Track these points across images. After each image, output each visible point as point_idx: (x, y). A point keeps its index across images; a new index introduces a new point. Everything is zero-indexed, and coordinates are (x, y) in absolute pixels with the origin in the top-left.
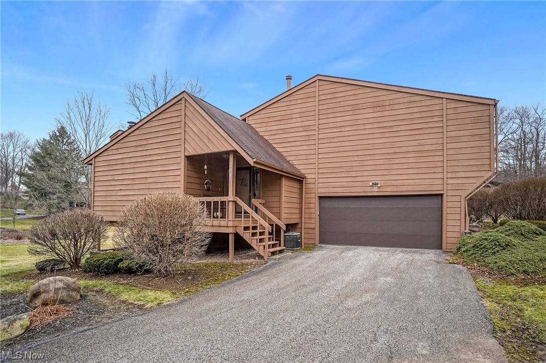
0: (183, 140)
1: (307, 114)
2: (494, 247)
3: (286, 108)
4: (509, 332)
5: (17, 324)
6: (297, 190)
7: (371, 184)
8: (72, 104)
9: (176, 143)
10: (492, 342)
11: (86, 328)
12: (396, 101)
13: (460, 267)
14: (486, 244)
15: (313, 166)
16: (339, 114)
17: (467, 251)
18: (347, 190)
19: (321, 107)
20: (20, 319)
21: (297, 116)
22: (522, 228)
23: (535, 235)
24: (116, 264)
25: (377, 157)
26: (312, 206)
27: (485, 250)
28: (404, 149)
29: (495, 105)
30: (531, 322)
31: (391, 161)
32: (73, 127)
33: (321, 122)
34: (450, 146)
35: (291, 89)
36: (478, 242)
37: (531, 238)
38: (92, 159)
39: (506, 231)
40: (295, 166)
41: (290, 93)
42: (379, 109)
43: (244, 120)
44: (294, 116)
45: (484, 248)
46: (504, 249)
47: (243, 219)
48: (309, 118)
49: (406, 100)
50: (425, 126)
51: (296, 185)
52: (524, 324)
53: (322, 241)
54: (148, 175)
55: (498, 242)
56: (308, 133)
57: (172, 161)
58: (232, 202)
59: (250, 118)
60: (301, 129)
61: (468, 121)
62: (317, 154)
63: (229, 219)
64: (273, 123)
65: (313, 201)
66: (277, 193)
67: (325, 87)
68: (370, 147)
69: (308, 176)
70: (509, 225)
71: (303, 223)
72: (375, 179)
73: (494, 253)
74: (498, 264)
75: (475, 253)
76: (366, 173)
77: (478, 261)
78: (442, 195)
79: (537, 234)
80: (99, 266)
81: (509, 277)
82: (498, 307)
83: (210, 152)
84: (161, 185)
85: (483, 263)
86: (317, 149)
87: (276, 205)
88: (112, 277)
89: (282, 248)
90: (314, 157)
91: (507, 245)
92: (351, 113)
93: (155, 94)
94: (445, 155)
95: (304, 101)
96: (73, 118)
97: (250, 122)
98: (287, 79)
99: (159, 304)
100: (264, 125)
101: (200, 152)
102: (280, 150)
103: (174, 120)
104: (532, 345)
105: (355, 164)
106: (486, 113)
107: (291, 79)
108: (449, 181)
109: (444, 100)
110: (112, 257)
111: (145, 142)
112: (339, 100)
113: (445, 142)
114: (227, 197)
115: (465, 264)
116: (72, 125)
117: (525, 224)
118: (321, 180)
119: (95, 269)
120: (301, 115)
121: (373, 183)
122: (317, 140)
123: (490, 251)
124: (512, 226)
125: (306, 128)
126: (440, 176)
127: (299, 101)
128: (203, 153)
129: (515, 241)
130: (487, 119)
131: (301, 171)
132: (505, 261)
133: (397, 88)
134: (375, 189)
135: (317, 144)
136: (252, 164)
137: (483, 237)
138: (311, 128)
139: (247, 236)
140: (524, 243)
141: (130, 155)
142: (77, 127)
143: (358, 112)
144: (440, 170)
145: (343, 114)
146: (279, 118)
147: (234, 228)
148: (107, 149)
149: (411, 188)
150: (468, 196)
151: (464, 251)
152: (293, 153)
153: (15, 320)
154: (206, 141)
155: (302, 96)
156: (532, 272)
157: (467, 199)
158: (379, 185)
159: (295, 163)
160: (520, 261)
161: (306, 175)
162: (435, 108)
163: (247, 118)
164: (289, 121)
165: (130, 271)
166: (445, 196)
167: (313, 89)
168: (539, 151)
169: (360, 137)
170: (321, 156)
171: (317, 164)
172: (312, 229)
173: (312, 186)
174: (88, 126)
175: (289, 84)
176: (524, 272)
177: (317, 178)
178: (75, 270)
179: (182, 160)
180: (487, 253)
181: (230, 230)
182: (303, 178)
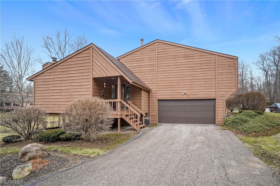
0: (91, 69)
1: (152, 59)
2: (241, 122)
3: (141, 55)
4: (260, 155)
5: (26, 169)
6: (147, 97)
7: (184, 94)
8: (10, 45)
9: (87, 71)
10: (257, 159)
11: (65, 169)
12: (195, 55)
13: (227, 131)
14: (237, 120)
15: (155, 85)
16: (168, 60)
17: (229, 124)
18: (172, 96)
19: (159, 56)
20: (27, 167)
21: (147, 59)
22: (250, 113)
23: (255, 116)
24: (59, 136)
25: (186, 81)
26: (155, 104)
27: (237, 123)
28: (198, 78)
29: (237, 59)
30: (266, 150)
31: (193, 83)
32: (11, 59)
33: (158, 63)
34: (219, 77)
35: (143, 46)
36: (234, 120)
37: (254, 117)
38: (33, 78)
39: (244, 115)
40: (146, 84)
41: (143, 48)
42: (187, 58)
43: (119, 60)
44: (145, 59)
45: (237, 122)
46: (245, 122)
47: (125, 111)
48: (153, 61)
49: (199, 55)
50: (208, 67)
51: (147, 94)
52: (264, 152)
53: (159, 122)
54: (70, 88)
55: (242, 120)
56: (153, 68)
57: (85, 80)
58: (119, 102)
59: (122, 59)
60: (149, 66)
61: (226, 66)
62: (157, 79)
63: (118, 111)
64: (134, 62)
65: (155, 102)
66: (139, 98)
67: (161, 46)
68: (182, 76)
69: (153, 90)
70: (245, 112)
71: (150, 113)
72: (185, 92)
73: (241, 124)
74: (244, 129)
75: (233, 125)
76: (181, 89)
77: (235, 128)
78: (215, 99)
79: (256, 116)
80: (48, 138)
81: (249, 134)
82: (251, 146)
83: (108, 76)
84: (78, 93)
85: (237, 129)
86: (157, 76)
87: (139, 104)
88: (55, 143)
89: (144, 125)
90: (155, 80)
91: (246, 121)
92: (173, 59)
93: (59, 42)
94: (217, 81)
95: (150, 52)
96: (10, 54)
97: (122, 61)
98: (141, 40)
99: (98, 155)
100: (129, 63)
101: (102, 76)
102: (138, 76)
103: (86, 58)
104: (270, 159)
105: (176, 84)
106: (234, 63)
107: (143, 40)
108: (219, 93)
109: (216, 56)
110: (55, 132)
111: (68, 70)
112: (167, 52)
113: (216, 75)
114: (117, 100)
115: (229, 130)
116: (10, 58)
117: (251, 112)
118: (159, 92)
119: (46, 140)
120: (149, 59)
121: (184, 93)
122: (157, 71)
123: (239, 124)
124: (246, 112)
125: (152, 66)
126: (214, 90)
127: (148, 52)
128: (103, 76)
129: (249, 119)
130: (234, 65)
131: (149, 87)
132: (246, 127)
133: (195, 48)
134: (185, 96)
135: (157, 74)
136: (131, 83)
137: (236, 118)
138: (154, 66)
139: (127, 120)
140: (252, 120)
141: (58, 76)
142: (13, 59)
143: (177, 59)
144: (214, 88)
145: (169, 59)
146: (137, 60)
147: (121, 115)
148: (43, 72)
149: (201, 96)
150: (226, 99)
151: (228, 124)
152: (144, 78)
153: (24, 167)
154: (105, 70)
155: (149, 50)
156: (258, 132)
157: (226, 101)
158: (187, 94)
159: (146, 83)
160: (252, 127)
161: (151, 89)
162: (212, 59)
163: (120, 59)
164: (143, 62)
165: (68, 140)
166: (216, 99)
167: (155, 47)
168: (243, 80)
169: (178, 71)
170: (159, 80)
171: (157, 83)
172: (155, 116)
173: (155, 94)
174: (20, 58)
175: (142, 43)
176: (255, 132)
177: (157, 91)
178: (29, 141)
179: (91, 80)
180: (238, 124)
181: (119, 117)
182: (150, 91)
